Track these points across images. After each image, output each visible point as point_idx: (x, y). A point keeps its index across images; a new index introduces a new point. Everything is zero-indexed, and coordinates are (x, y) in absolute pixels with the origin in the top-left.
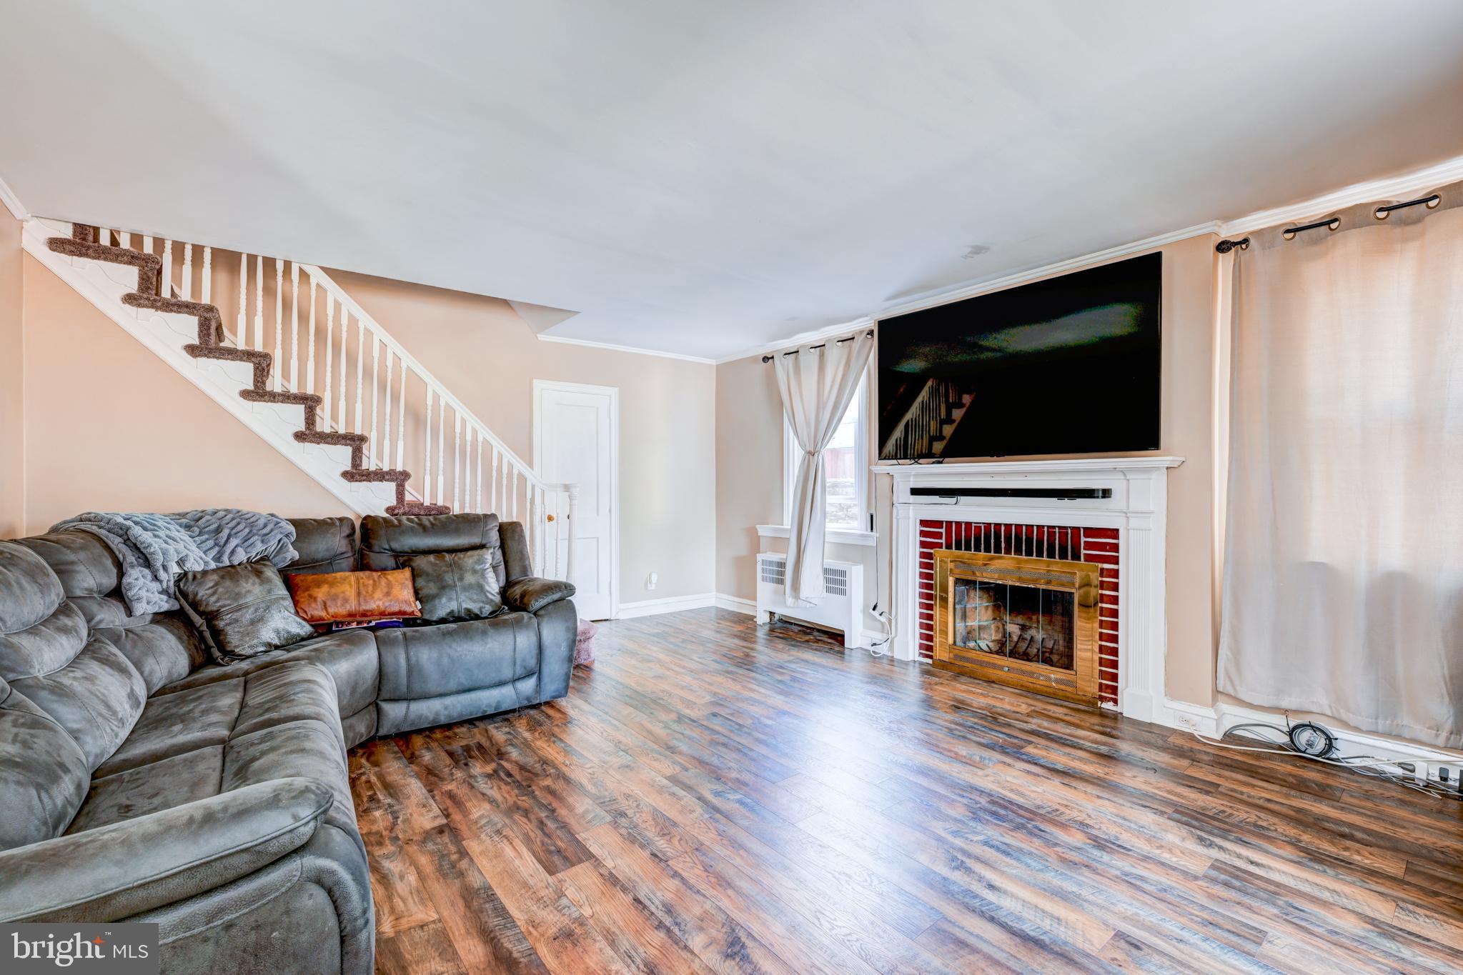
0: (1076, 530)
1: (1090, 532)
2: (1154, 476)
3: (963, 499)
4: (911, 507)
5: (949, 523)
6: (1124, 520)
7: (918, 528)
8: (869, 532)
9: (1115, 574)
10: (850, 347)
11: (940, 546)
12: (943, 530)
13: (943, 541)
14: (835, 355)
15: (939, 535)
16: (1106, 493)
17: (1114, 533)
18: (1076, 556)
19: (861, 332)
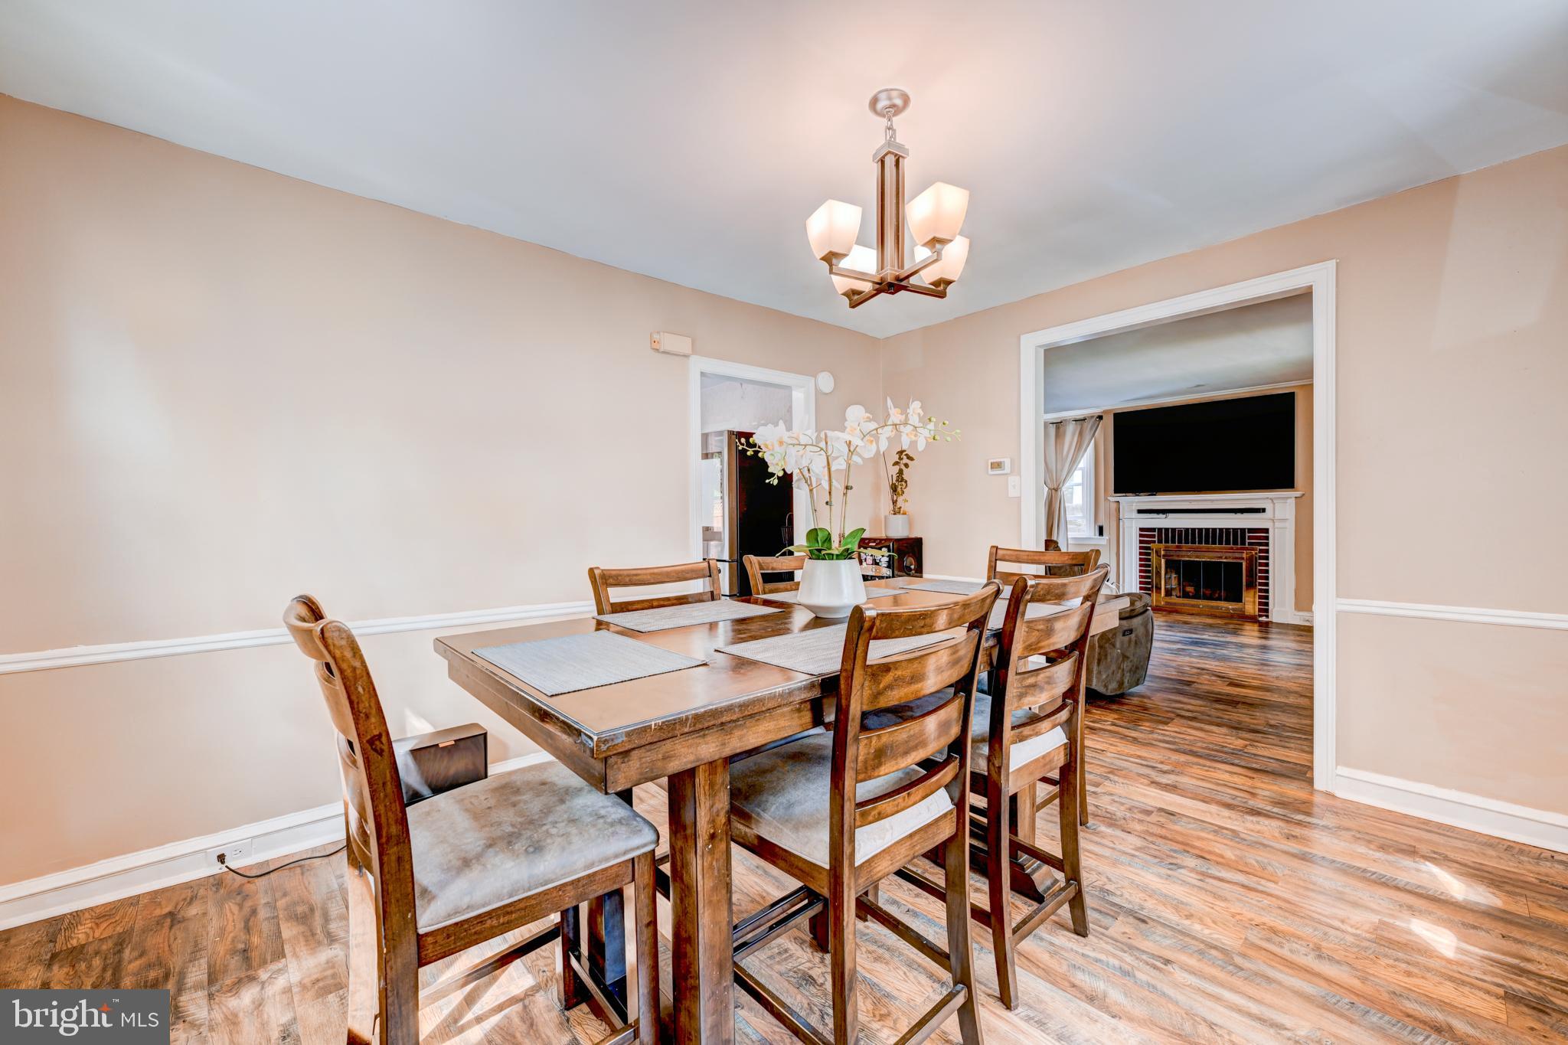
0: (1243, 530)
1: (1251, 530)
2: (1289, 501)
3: (1171, 515)
4: (1134, 521)
5: (1160, 530)
6: (1272, 524)
7: (1138, 532)
8: (1097, 536)
9: (1267, 551)
10: (1082, 425)
11: (1154, 542)
12: (1156, 533)
13: (1156, 539)
14: (1071, 429)
15: (1154, 536)
16: (1264, 510)
17: (1266, 531)
18: (1243, 543)
19: (1092, 417)
